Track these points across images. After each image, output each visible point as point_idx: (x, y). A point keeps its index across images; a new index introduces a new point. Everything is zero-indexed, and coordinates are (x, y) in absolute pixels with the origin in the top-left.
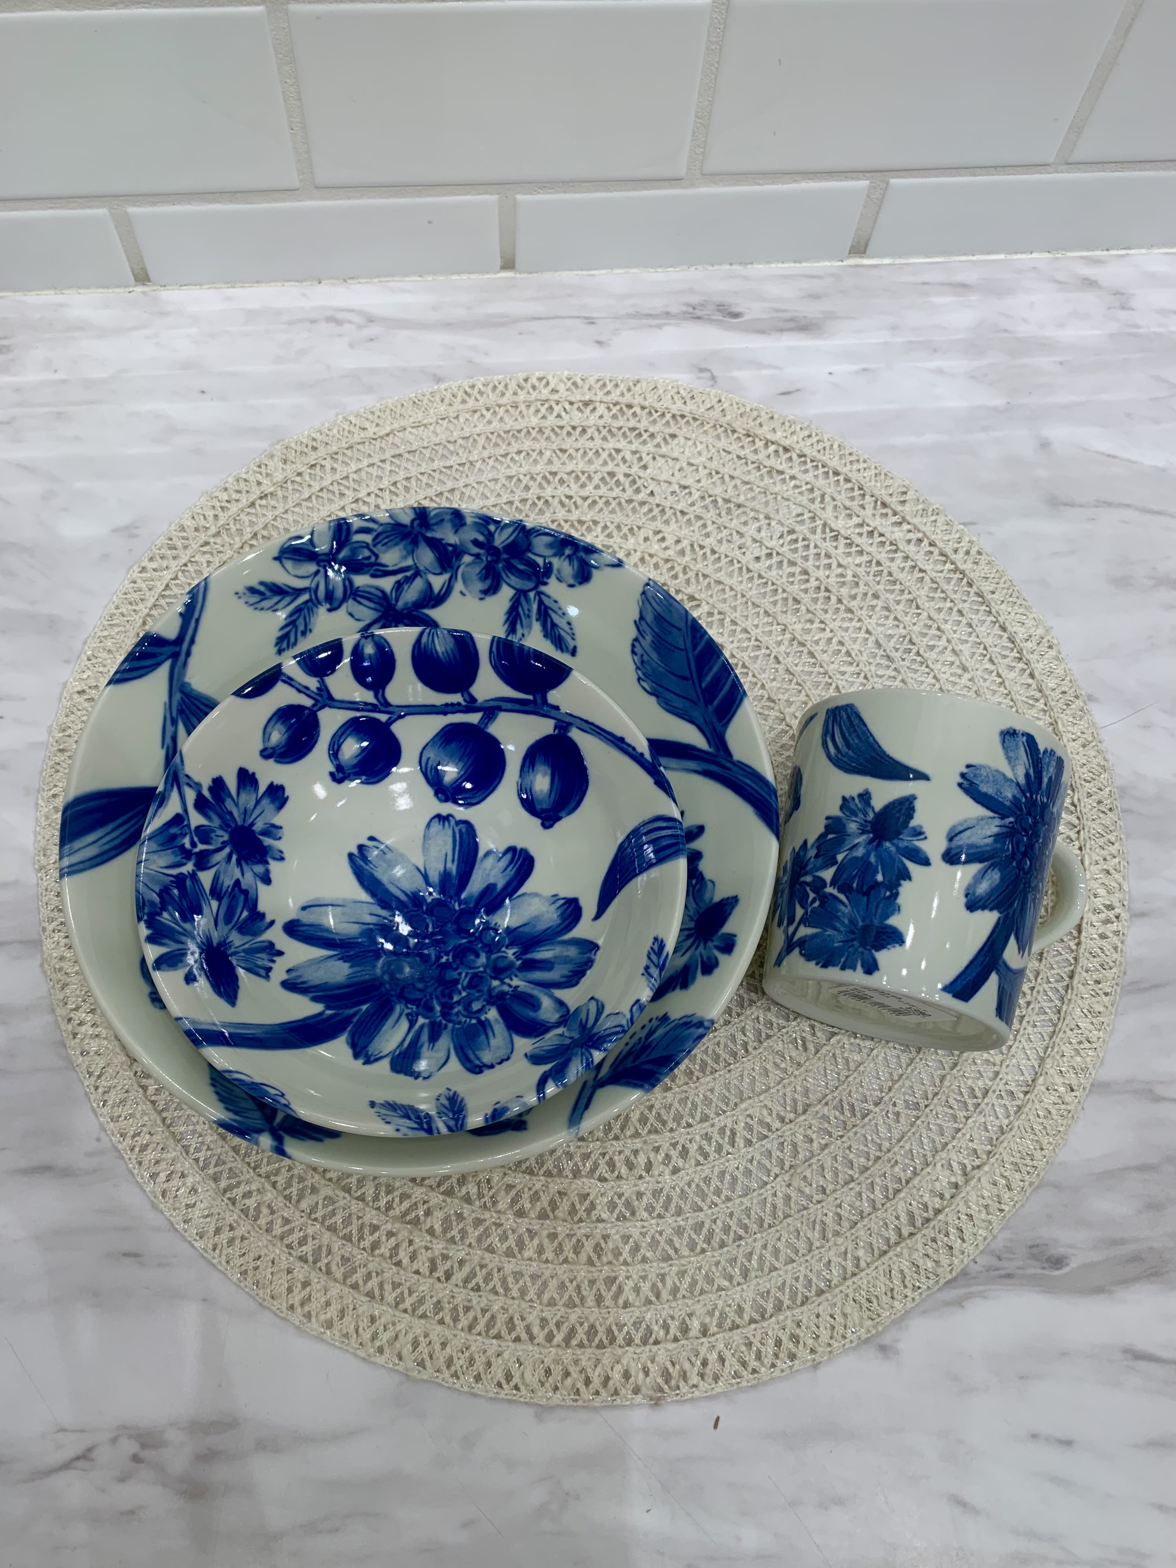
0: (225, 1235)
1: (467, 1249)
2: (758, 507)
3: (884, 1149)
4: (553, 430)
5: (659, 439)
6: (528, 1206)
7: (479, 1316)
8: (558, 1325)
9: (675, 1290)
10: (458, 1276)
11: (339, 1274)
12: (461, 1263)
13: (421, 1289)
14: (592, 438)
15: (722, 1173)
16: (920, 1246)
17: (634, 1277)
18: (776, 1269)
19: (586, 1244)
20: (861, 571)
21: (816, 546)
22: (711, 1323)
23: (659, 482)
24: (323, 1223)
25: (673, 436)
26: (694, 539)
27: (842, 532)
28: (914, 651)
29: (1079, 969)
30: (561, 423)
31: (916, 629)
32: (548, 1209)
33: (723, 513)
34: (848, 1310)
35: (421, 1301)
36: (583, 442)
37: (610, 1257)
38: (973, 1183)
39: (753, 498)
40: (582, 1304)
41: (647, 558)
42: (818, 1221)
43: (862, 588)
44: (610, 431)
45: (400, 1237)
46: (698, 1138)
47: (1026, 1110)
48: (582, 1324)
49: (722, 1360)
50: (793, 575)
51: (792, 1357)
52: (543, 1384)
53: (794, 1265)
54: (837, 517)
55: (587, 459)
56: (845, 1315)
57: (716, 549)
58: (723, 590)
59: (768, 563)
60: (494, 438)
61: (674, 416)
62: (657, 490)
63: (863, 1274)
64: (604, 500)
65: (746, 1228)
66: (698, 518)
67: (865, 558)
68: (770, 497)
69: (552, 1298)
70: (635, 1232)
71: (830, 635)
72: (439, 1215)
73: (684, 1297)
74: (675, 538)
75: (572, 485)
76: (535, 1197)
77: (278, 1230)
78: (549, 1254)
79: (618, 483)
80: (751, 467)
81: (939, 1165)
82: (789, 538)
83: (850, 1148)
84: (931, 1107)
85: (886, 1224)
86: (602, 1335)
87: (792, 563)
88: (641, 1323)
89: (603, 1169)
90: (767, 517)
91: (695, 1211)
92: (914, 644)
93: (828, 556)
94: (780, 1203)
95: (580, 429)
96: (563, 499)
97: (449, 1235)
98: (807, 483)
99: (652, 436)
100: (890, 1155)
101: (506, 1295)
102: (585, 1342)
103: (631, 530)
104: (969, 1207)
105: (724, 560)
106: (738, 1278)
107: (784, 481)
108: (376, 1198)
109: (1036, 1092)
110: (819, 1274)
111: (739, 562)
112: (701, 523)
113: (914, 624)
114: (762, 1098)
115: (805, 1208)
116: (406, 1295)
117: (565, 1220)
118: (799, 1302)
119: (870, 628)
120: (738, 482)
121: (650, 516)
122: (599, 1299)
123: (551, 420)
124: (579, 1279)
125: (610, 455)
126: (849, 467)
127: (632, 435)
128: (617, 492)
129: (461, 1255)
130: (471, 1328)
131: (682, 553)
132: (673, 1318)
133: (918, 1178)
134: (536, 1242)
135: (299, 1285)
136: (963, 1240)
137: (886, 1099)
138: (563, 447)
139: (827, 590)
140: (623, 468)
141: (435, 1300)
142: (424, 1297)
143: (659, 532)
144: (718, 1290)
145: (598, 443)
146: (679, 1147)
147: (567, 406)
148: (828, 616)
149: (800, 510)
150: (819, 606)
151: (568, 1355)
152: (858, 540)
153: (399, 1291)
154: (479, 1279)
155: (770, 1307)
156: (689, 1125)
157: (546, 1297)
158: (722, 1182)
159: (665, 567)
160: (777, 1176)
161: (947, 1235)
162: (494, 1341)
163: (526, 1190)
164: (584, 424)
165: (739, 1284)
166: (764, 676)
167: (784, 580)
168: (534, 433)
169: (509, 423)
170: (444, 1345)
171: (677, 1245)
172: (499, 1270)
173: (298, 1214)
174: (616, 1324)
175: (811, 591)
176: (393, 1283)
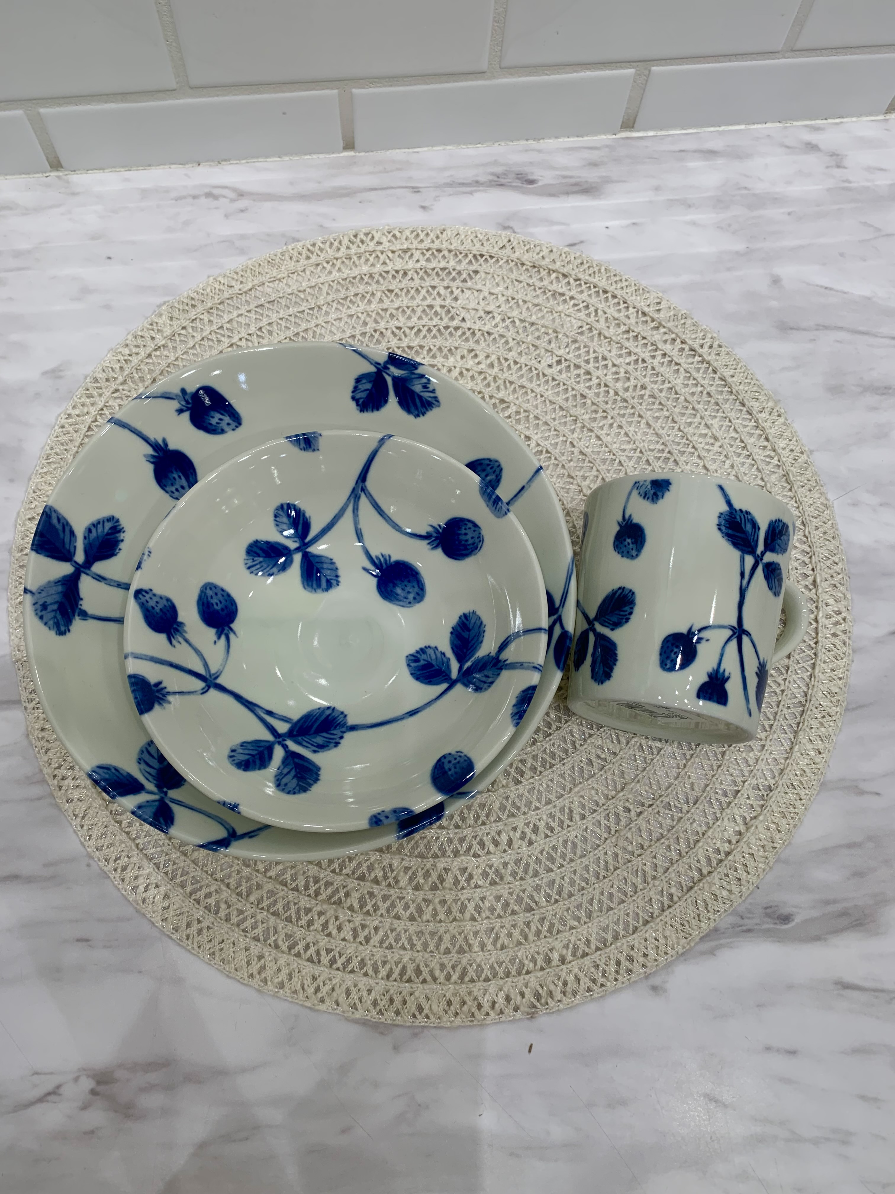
0: (195, 927)
1: (380, 919)
2: (546, 324)
3: (684, 811)
4: (381, 275)
5: (464, 275)
6: (422, 881)
7: (394, 967)
8: (453, 967)
9: (538, 933)
10: (375, 940)
11: (284, 947)
12: (376, 929)
13: (348, 952)
14: (412, 279)
15: (565, 842)
16: (717, 881)
17: (507, 926)
18: (612, 909)
19: (468, 905)
20: (630, 368)
21: (594, 352)
22: (567, 954)
23: (468, 310)
24: (268, 911)
25: (476, 272)
26: (500, 354)
27: (614, 338)
28: (676, 428)
29: (818, 662)
30: (386, 269)
31: (677, 410)
32: (438, 882)
33: (520, 331)
34: (667, 933)
35: (349, 960)
36: (405, 283)
37: (488, 913)
38: (752, 830)
39: (543, 317)
40: (470, 951)
41: (465, 372)
42: (640, 870)
43: (632, 382)
44: (426, 272)
45: (328, 914)
46: (545, 817)
47: (786, 771)
48: (471, 965)
49: (578, 980)
50: (578, 376)
51: (629, 971)
52: (446, 1012)
53: (625, 904)
54: (608, 327)
55: (410, 296)
56: (666, 937)
57: (517, 360)
58: (526, 392)
59: (559, 367)
60: (334, 285)
61: (475, 256)
62: (467, 317)
63: (676, 906)
64: (426, 328)
65: (587, 881)
66: (502, 336)
67: (633, 358)
68: (555, 315)
69: (447, 948)
70: (505, 893)
71: (611, 421)
72: (355, 895)
73: (545, 937)
74: (485, 354)
75: (400, 318)
76: (427, 875)
77: (235, 919)
78: (442, 916)
79: (436, 313)
80: (539, 292)
81: (726, 819)
82: (573, 347)
83: (658, 812)
84: (717, 776)
85: (690, 867)
86: (487, 972)
87: (577, 367)
88: (515, 959)
89: (476, 847)
90: (555, 331)
91: (548, 872)
92: (676, 422)
93: (605, 359)
94: (610, 859)
95: (402, 272)
96: (395, 330)
97: (365, 910)
98: (583, 302)
99: (459, 273)
100: (689, 815)
101: (412, 949)
102: (475, 978)
103: (450, 350)
104: (751, 848)
105: (525, 369)
106: (584, 919)
107: (565, 301)
108: (307, 888)
109: (793, 757)
110: (644, 910)
111: (536, 369)
112: (503, 340)
113: (675, 407)
114: (590, 782)
115: (629, 861)
116: (337, 957)
117: (451, 889)
118: (631, 932)
119: (641, 413)
120: (530, 305)
121: (464, 338)
122: (483, 946)
123: (379, 268)
124: (466, 932)
125: (428, 291)
126: (614, 286)
127: (443, 274)
128: (436, 321)
129: (376, 923)
130: (388, 976)
131: (492, 366)
132: (538, 953)
133: (711, 830)
134: (431, 907)
135: (256, 959)
136: (748, 873)
137: (683, 773)
138: (390, 288)
139: (606, 385)
140: (439, 301)
141: (359, 959)
142: (351, 957)
143: (472, 350)
144: (570, 929)
145: (417, 282)
146: (531, 825)
147: (390, 255)
148: (609, 406)
149: (580, 324)
150: (601, 399)
151: (463, 989)
152: (627, 344)
153: (331, 955)
154: (391, 940)
155: (610, 938)
156: (537, 808)
157: (442, 948)
158: (565, 848)
159: (479, 379)
160: (606, 839)
161: (736, 870)
162: (407, 984)
163: (420, 869)
164: (405, 268)
165: (585, 923)
166: (563, 458)
167: (573, 380)
168: (366, 279)
169: (346, 272)
170: (369, 991)
171: (537, 899)
172: (405, 931)
173: (248, 906)
174: (497, 963)
175: (594, 387)
176: (327, 950)
